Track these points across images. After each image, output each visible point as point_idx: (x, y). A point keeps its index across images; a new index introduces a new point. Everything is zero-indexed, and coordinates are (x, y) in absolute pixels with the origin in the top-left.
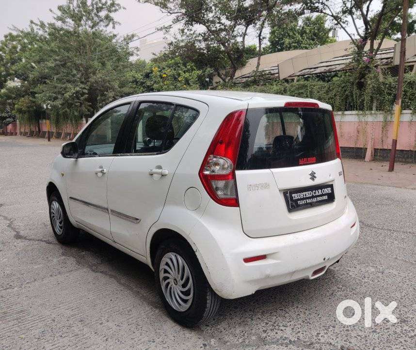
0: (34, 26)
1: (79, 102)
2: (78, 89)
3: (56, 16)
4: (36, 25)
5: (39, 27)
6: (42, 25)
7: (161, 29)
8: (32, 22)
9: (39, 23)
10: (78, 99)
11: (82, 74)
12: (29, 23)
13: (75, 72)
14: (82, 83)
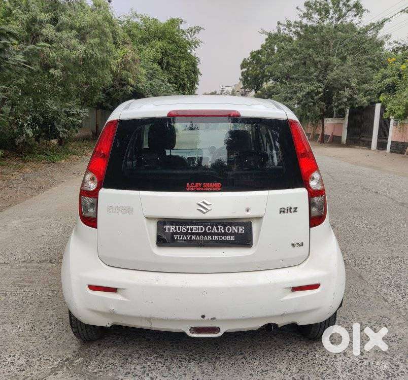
0: (281, 26)
1: (313, 102)
2: (313, 88)
3: (302, 14)
4: (284, 25)
5: (285, 27)
6: (289, 25)
7: (401, 12)
8: (279, 23)
9: (286, 24)
10: (312, 98)
11: (321, 72)
12: (277, 24)
13: (312, 70)
14: (319, 81)
